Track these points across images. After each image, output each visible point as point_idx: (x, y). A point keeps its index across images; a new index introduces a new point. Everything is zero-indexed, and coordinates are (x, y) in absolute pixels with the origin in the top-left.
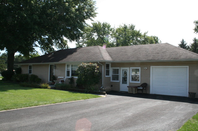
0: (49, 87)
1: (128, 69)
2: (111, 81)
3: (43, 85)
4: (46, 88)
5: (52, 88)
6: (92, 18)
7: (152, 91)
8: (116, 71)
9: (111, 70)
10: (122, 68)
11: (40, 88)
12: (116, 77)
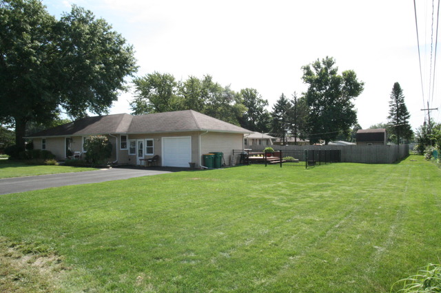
0: (57, 163)
1: (143, 140)
2: (129, 154)
3: (49, 162)
4: (53, 164)
5: (59, 165)
6: (133, 74)
7: (164, 164)
8: (134, 144)
9: (128, 142)
10: (138, 140)
11: (46, 164)
12: (133, 150)
